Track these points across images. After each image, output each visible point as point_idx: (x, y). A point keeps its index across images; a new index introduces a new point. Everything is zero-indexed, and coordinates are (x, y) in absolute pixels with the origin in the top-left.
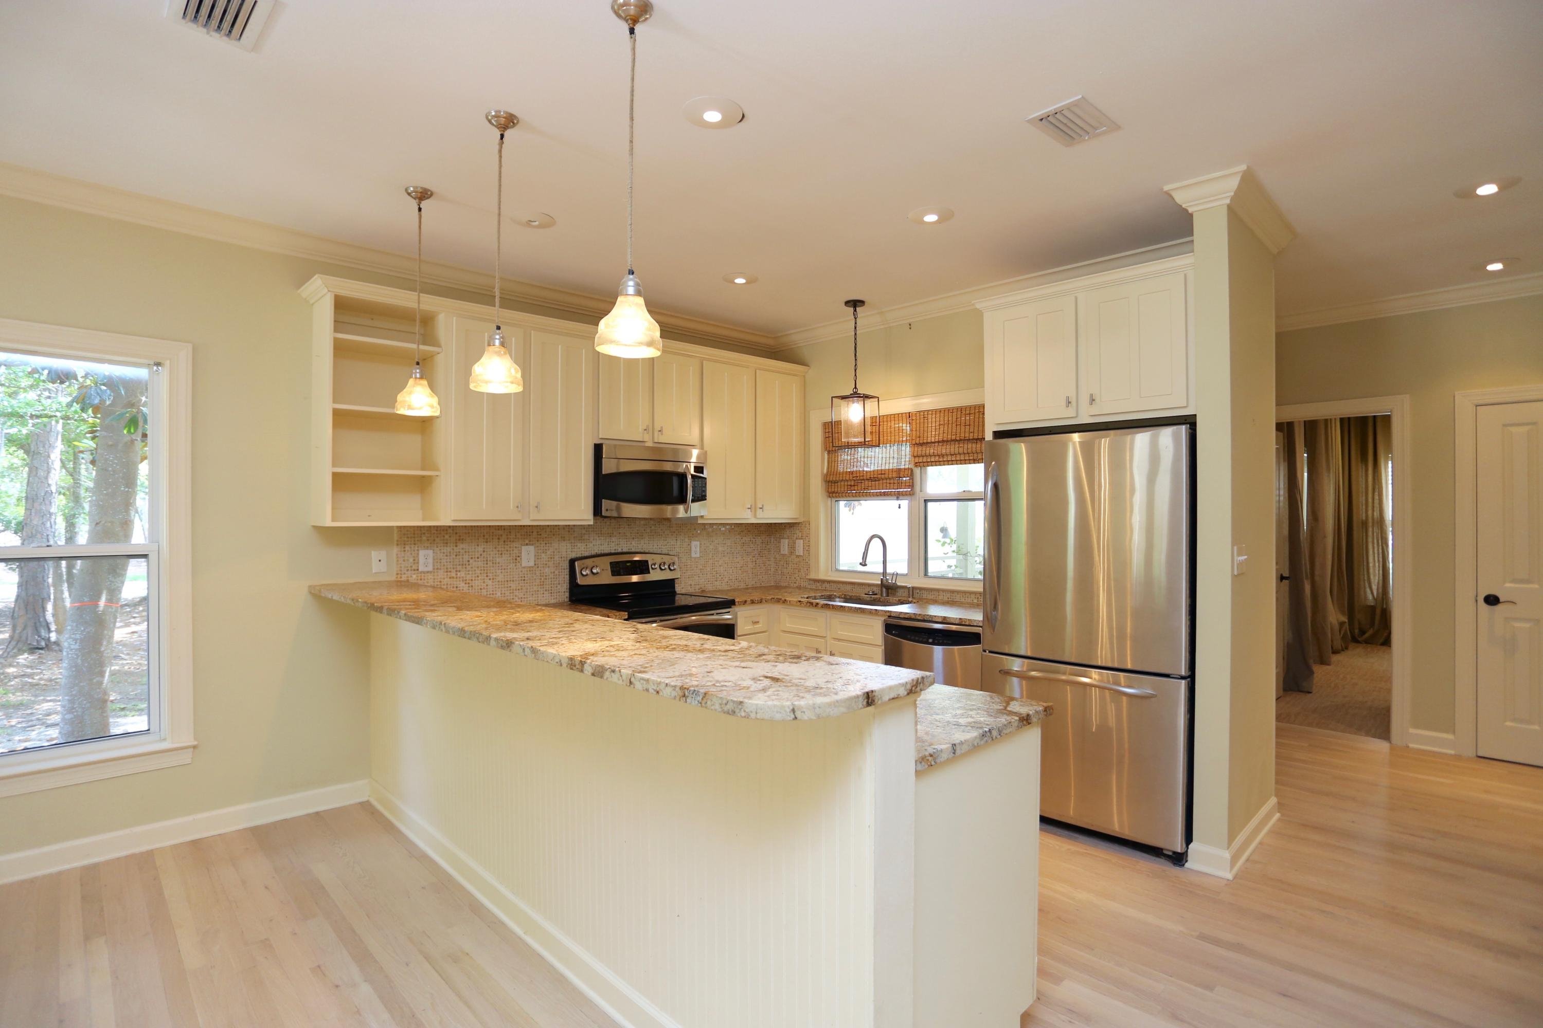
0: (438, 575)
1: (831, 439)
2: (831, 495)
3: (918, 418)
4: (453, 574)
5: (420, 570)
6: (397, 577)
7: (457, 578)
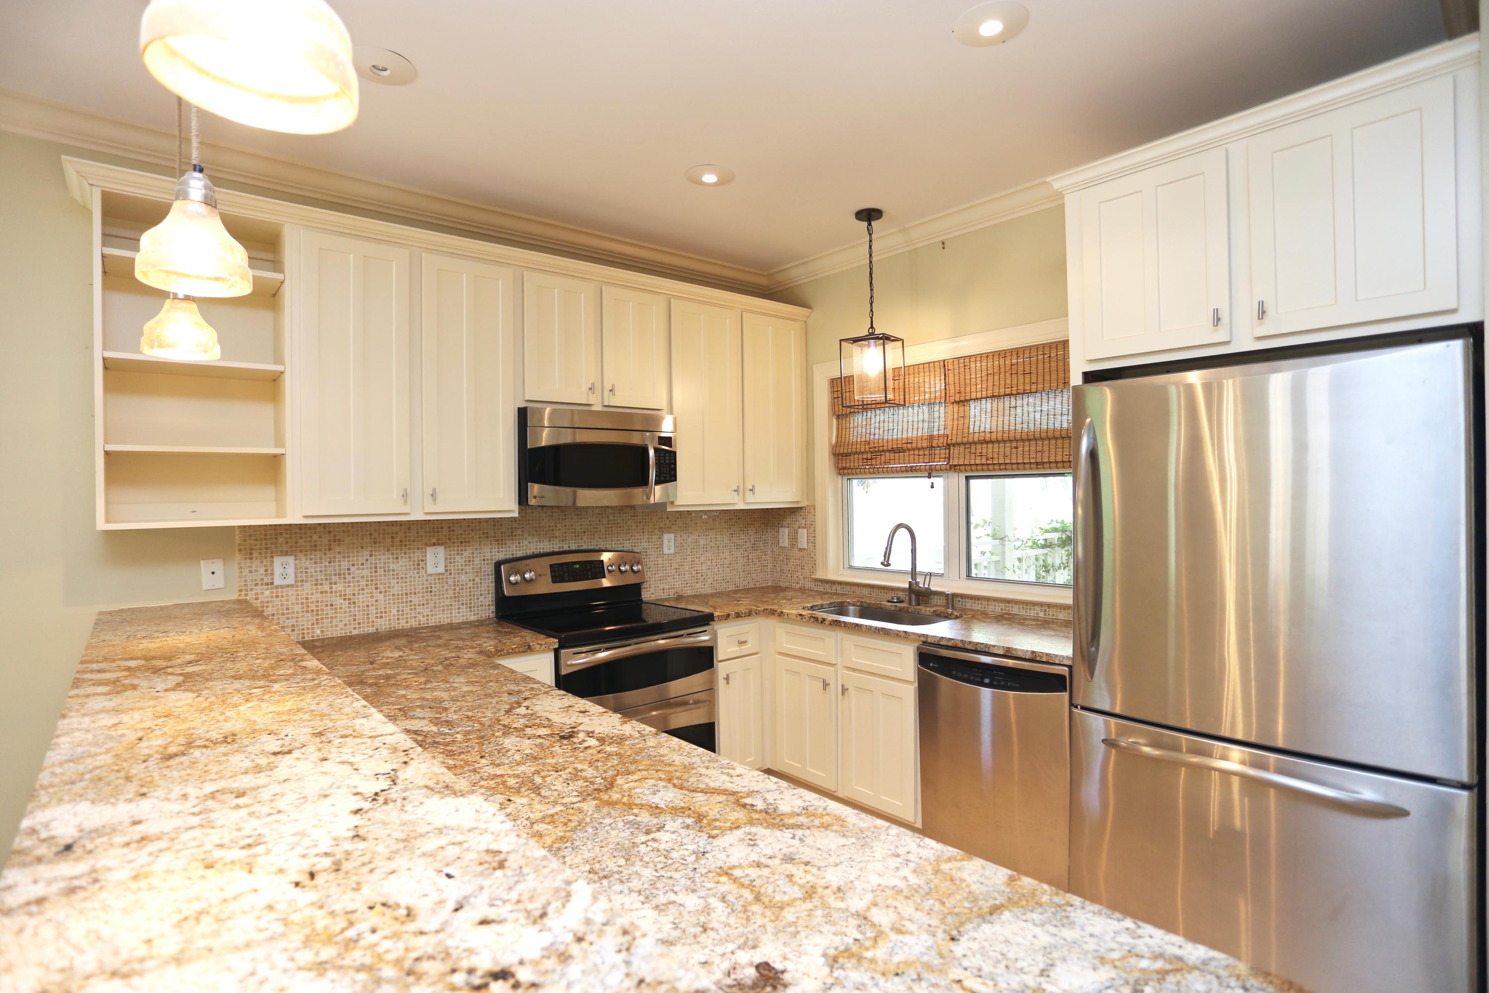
0: (303, 590)
1: (840, 399)
2: (842, 471)
3: (956, 366)
4: (326, 587)
5: (275, 584)
6: (240, 595)
7: (331, 592)
